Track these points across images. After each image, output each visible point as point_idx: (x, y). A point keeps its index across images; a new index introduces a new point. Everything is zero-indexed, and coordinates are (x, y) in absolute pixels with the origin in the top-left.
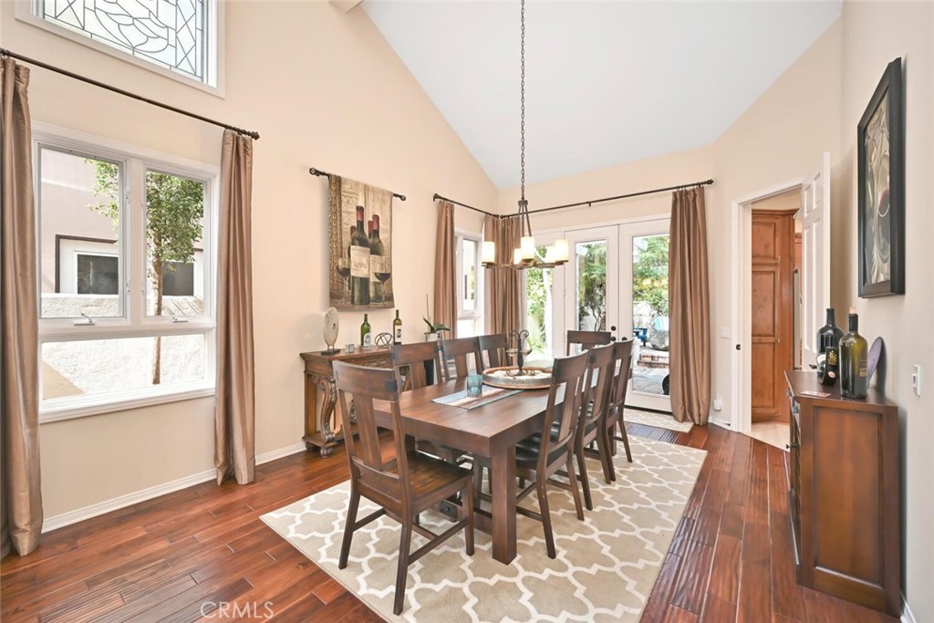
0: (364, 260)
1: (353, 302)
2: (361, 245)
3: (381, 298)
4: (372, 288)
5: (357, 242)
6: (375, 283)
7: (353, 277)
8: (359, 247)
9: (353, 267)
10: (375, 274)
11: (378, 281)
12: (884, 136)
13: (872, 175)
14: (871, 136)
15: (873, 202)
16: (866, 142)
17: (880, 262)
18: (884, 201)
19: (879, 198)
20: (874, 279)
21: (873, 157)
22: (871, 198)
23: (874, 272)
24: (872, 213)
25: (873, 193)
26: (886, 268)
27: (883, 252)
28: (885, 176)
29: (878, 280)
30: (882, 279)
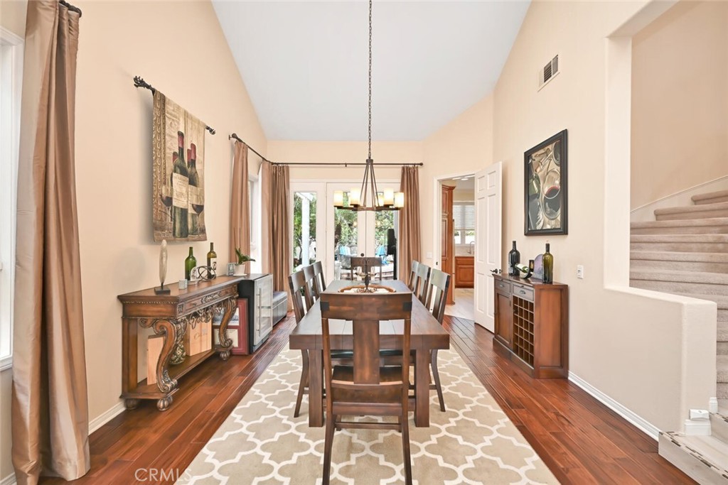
0: (184, 190)
1: (174, 235)
2: (181, 174)
3: (197, 230)
4: (190, 220)
5: (178, 170)
6: (193, 215)
7: (175, 207)
8: (180, 175)
9: (175, 196)
10: (193, 205)
11: (195, 213)
12: (552, 162)
13: (537, 178)
14: (537, 159)
15: (539, 191)
16: (530, 161)
17: (547, 220)
18: (552, 192)
19: (546, 190)
20: (539, 227)
21: (538, 170)
22: (536, 189)
23: (539, 223)
24: (537, 196)
25: (539, 187)
26: (553, 222)
27: (550, 215)
28: (552, 180)
29: (544, 228)
30: (549, 227)
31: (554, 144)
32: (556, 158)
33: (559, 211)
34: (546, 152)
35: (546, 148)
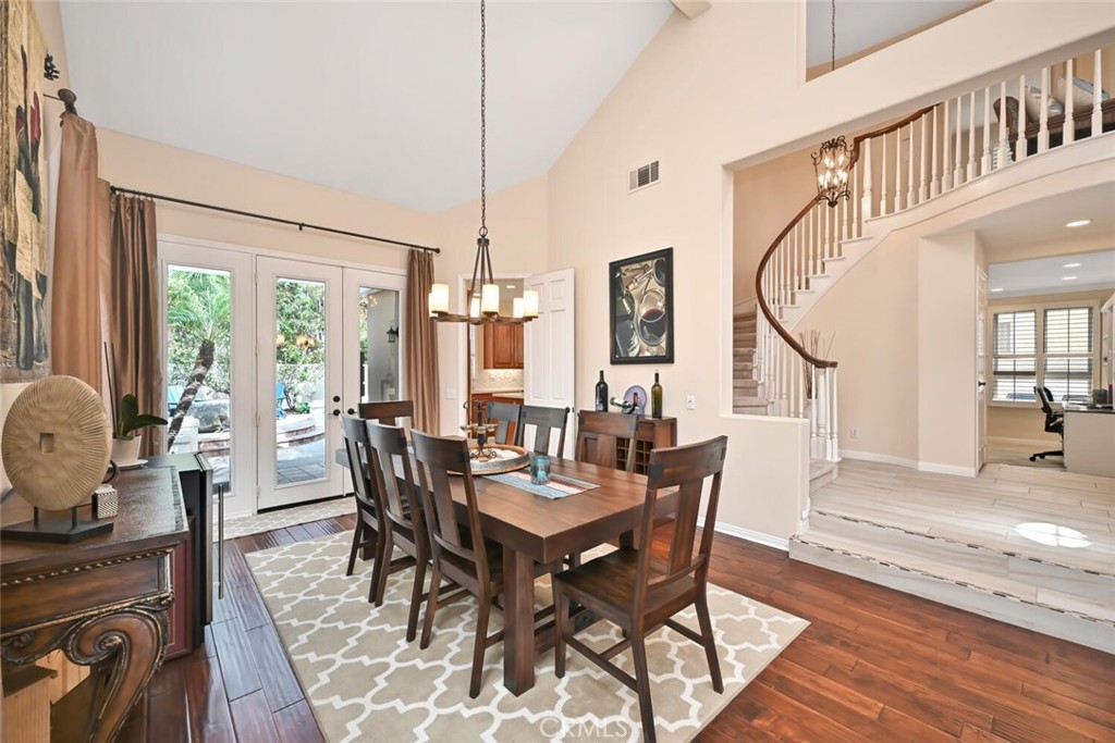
1: (18, 362)
2: (26, 175)
5: (23, 165)
7: (19, 276)
8: (24, 181)
12: (652, 281)
13: (630, 298)
14: (629, 274)
15: (633, 312)
16: (618, 275)
17: (645, 346)
18: (652, 314)
19: (644, 311)
20: (633, 354)
21: (631, 287)
22: (628, 309)
23: (632, 350)
24: (630, 317)
25: (632, 307)
26: (655, 349)
27: (651, 341)
28: (653, 301)
29: (641, 355)
30: (648, 354)
31: (655, 261)
32: (658, 276)
33: (664, 336)
34: (643, 268)
35: (644, 263)
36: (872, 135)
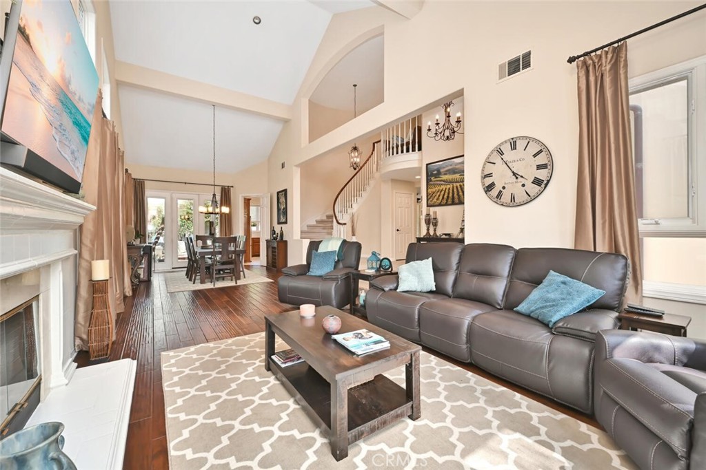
36: (377, 142)
